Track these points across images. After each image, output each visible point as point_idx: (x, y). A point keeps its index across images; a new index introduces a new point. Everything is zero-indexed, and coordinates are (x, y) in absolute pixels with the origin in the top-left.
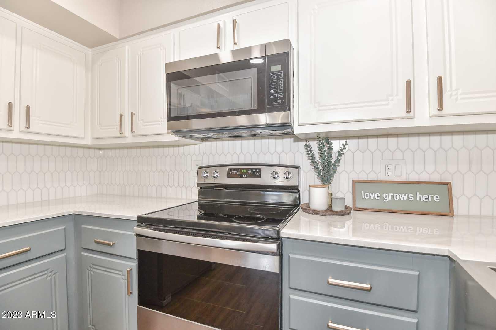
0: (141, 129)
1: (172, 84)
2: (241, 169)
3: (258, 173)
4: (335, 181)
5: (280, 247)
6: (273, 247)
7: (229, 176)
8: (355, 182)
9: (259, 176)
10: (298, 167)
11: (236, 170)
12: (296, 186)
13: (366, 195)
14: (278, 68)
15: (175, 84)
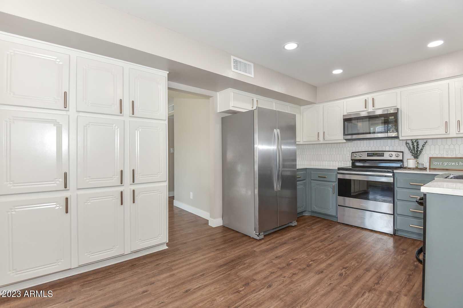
0: (327, 137)
1: (346, 123)
2: (374, 153)
3: (382, 155)
4: (420, 157)
5: (394, 175)
6: (391, 174)
7: (368, 156)
8: (430, 158)
9: (383, 156)
10: (402, 152)
11: (371, 153)
12: (401, 160)
13: (435, 163)
14: (393, 117)
15: (347, 122)
